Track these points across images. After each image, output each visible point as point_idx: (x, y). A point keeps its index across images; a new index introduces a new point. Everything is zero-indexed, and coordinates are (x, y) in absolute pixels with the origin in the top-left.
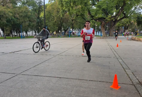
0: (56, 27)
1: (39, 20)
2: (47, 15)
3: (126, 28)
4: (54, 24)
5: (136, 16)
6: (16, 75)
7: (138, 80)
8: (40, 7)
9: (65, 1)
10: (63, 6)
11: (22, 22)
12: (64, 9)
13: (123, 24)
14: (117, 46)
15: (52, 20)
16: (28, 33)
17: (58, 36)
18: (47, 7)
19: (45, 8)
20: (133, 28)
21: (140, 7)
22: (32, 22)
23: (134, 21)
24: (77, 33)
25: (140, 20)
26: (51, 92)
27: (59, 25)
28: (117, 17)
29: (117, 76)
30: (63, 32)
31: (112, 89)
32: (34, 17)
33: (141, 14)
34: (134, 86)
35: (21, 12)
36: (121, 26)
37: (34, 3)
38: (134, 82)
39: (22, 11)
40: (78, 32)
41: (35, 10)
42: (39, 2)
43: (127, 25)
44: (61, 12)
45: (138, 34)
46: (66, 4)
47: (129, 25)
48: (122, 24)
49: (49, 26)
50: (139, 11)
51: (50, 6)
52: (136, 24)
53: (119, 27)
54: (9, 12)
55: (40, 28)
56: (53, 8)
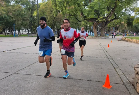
1: (32, 19)
2: (40, 14)
3: (116, 29)
5: (127, 18)
6: (11, 74)
7: (128, 79)
8: (34, 6)
9: (59, 1)
10: (57, 5)
11: (15, 21)
12: (57, 9)
13: (114, 25)
14: (109, 46)
16: (21, 32)
18: (41, 6)
19: (38, 7)
20: (123, 28)
21: (130, 9)
22: (25, 21)
23: (124, 22)
26: (46, 91)
27: (52, 24)
28: (108, 18)
29: (109, 76)
30: (56, 31)
31: (104, 88)
32: (27, 16)
33: (131, 16)
34: (125, 85)
35: (15, 11)
36: (112, 27)
37: (28, 1)
38: (124, 82)
39: (16, 9)
41: (29, 9)
42: (32, 1)
43: (118, 26)
44: (55, 11)
45: (128, 35)
46: (59, 4)
48: (112, 25)
50: (129, 13)
51: (44, 5)
52: (126, 25)
53: (110, 28)
54: (2, 10)
55: (33, 26)
56: (47, 8)
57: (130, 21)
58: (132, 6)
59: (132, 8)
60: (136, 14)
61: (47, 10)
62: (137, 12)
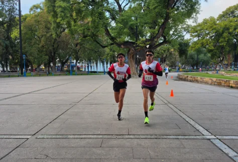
0: (43, 56)
2: (26, 33)
3: (163, 60)
4: (40, 51)
5: (178, 43)
13: (159, 54)
15: (35, 43)
17: (49, 74)
18: (27, 19)
21: (182, 28)
23: (174, 49)
24: (85, 68)
25: (183, 49)
27: (51, 53)
30: (59, 65)
33: (184, 39)
36: (156, 57)
40: (87, 65)
42: (10, 9)
43: (164, 56)
45: (181, 70)
47: (166, 55)
49: (31, 55)
51: (32, 17)
52: (177, 53)
55: (10, 57)
56: (39, 22)
57: (183, 48)
58: (185, 24)
59: (185, 26)
60: (192, 36)
61: (40, 26)
62: (193, 33)
